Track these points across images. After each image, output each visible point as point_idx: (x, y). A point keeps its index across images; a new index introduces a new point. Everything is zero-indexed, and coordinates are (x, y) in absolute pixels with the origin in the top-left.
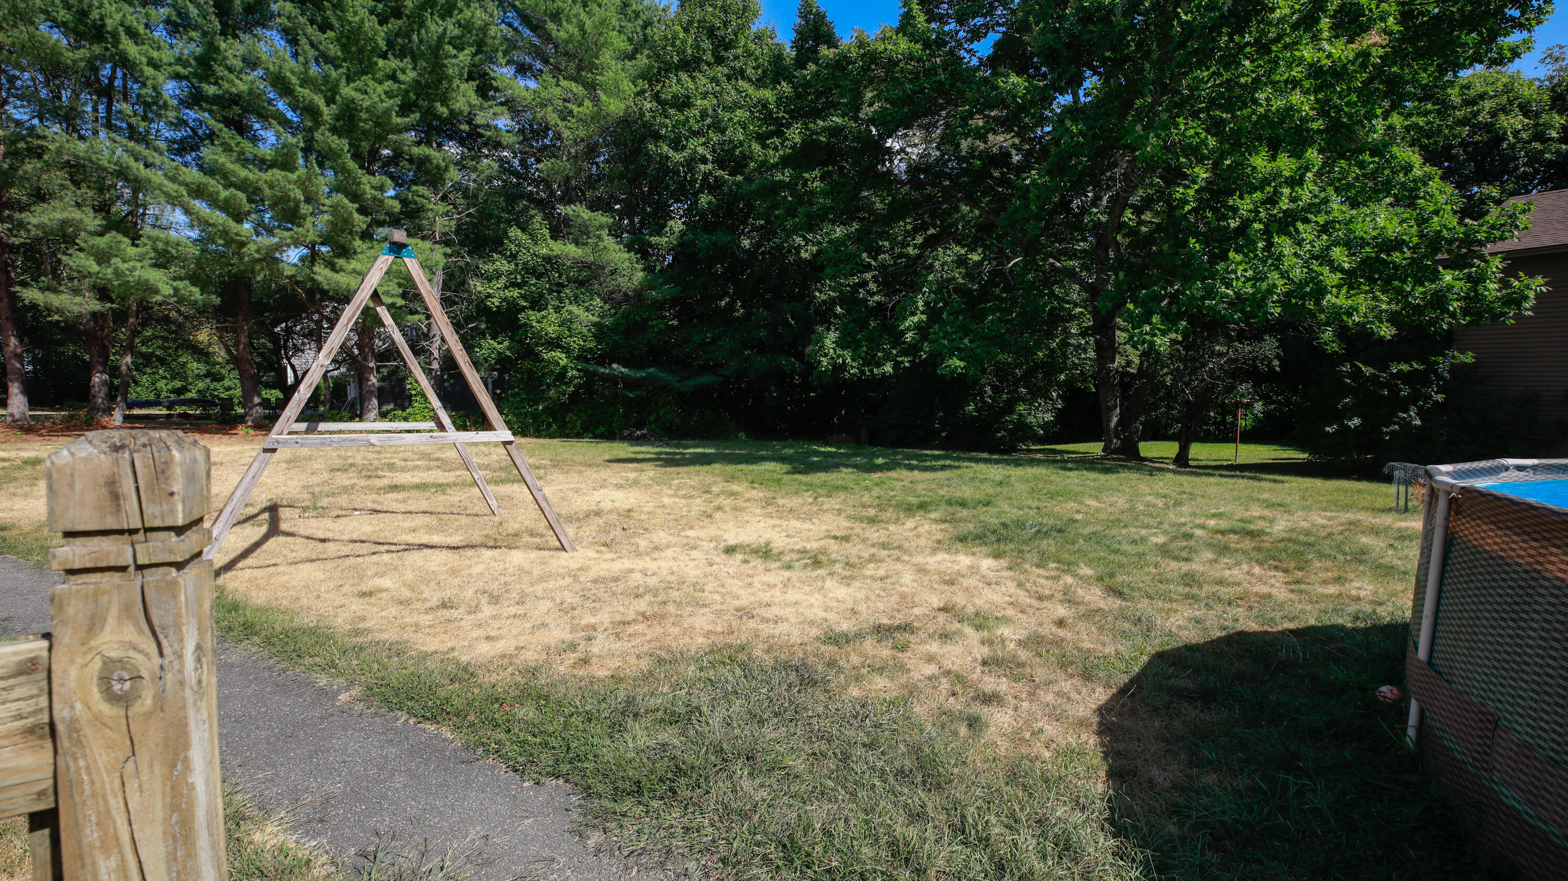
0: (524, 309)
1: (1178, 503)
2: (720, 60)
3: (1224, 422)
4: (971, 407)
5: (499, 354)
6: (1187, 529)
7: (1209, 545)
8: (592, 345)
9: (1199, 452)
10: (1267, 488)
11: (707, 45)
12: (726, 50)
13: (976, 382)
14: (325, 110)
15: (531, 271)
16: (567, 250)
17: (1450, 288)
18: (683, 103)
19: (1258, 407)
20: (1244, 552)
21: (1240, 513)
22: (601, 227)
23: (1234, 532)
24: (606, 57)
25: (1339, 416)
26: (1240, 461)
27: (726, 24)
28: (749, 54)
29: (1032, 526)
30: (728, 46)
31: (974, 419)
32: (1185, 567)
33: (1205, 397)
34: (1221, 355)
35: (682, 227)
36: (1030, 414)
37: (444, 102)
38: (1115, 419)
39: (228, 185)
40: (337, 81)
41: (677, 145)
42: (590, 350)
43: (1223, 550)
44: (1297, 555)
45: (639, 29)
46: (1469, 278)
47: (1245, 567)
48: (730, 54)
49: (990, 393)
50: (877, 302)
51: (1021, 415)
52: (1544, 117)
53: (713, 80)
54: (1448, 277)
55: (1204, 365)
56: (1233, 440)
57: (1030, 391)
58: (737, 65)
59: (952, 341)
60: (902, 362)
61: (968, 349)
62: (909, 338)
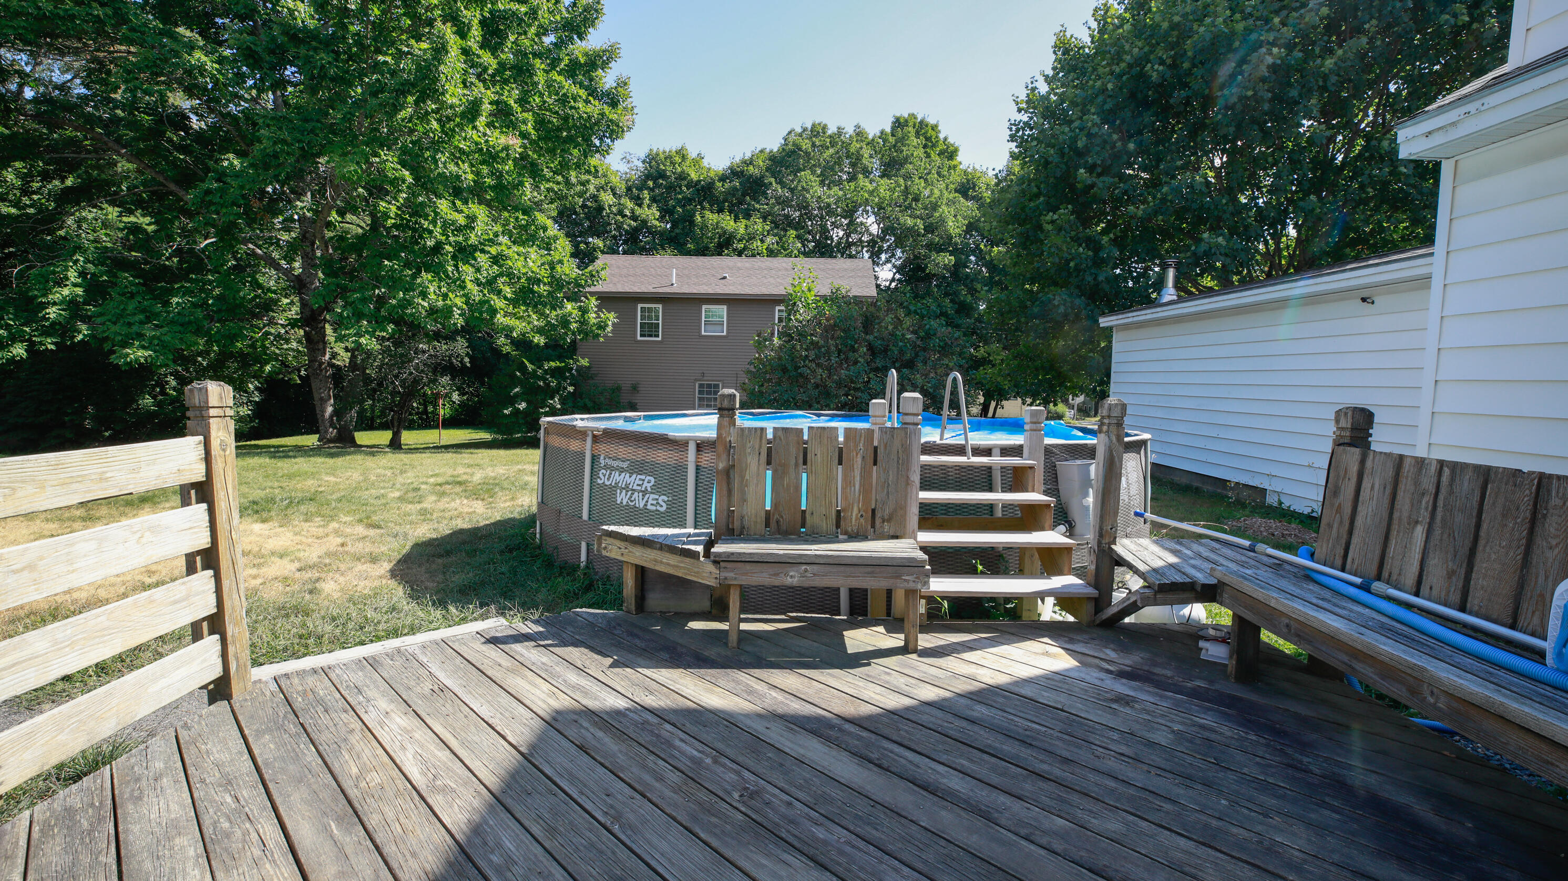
1: (402, 472)
3: (425, 411)
4: (150, 402)
6: (415, 485)
7: (433, 493)
9: (409, 437)
10: (467, 457)
17: (570, 314)
19: (455, 397)
20: (457, 494)
21: (450, 472)
23: (447, 483)
25: (512, 401)
26: (443, 443)
29: (282, 500)
32: (418, 506)
33: (412, 389)
34: (424, 352)
38: (330, 409)
43: (443, 494)
44: (488, 491)
46: (580, 308)
47: (458, 501)
49: (174, 383)
52: (623, 201)
54: (569, 306)
55: (410, 361)
56: (437, 427)
59: (130, 324)
60: (41, 343)
61: (154, 337)
62: (52, 312)
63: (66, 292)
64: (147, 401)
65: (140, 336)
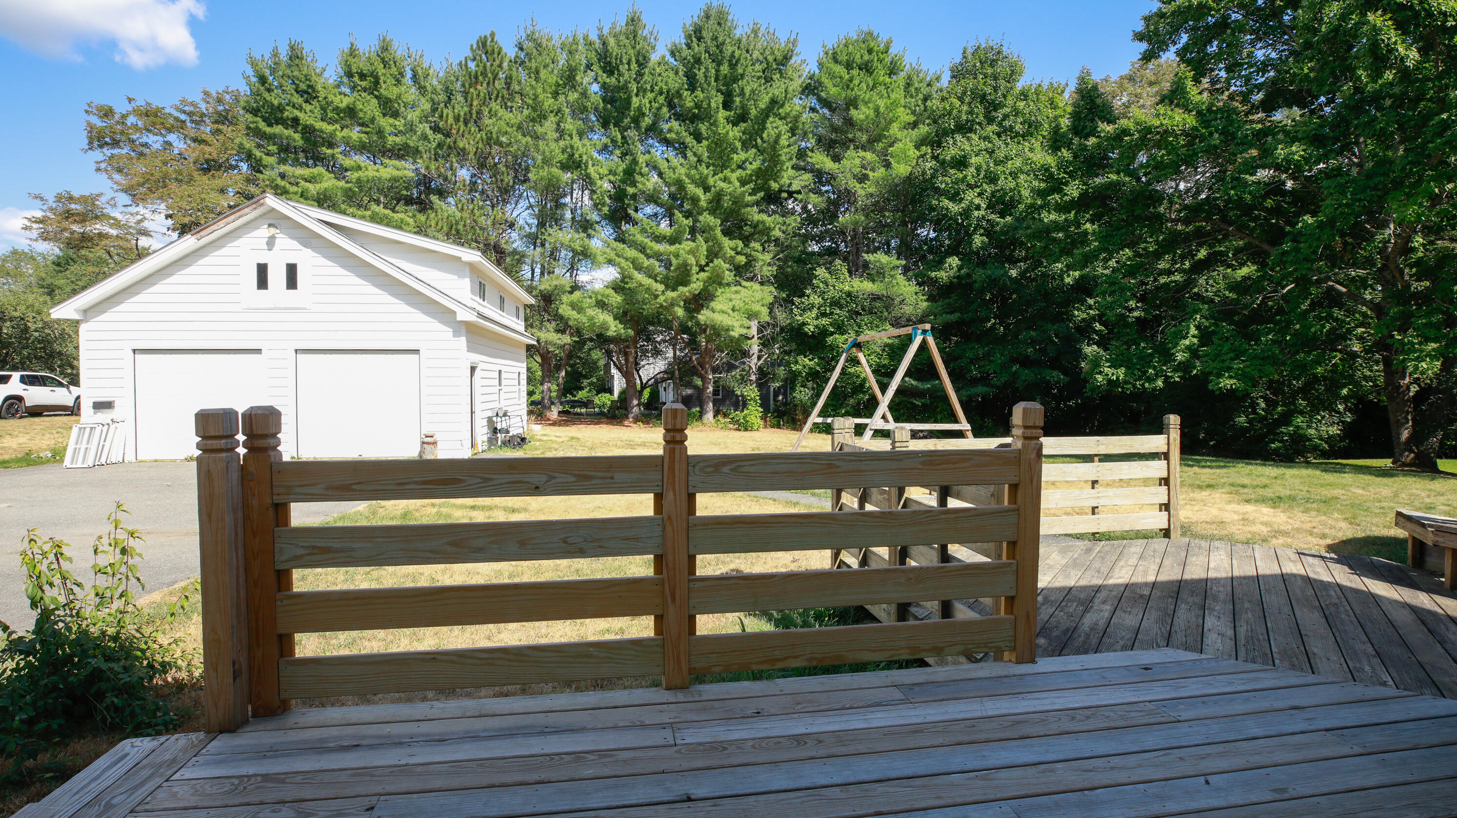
0: (832, 334)
2: (990, 120)
4: (1243, 419)
5: (810, 368)
8: (886, 362)
11: (980, 109)
12: (995, 110)
13: (1247, 395)
14: (702, 197)
15: (835, 303)
16: (863, 286)
18: (961, 163)
22: (896, 267)
24: (895, 130)
27: (996, 89)
28: (1017, 112)
30: (996, 107)
31: (1244, 430)
35: (959, 263)
36: (1309, 427)
37: (775, 181)
39: (648, 257)
40: (707, 175)
41: (955, 197)
42: (884, 366)
45: (920, 103)
48: (999, 115)
49: (1263, 405)
50: (1136, 318)
51: (1298, 427)
53: (986, 138)
57: (1311, 403)
58: (1007, 123)
59: (1223, 361)
60: (1172, 377)
61: (1239, 369)
62: (1180, 357)
63: (1187, 342)
64: (1242, 419)
65: (1229, 369)
